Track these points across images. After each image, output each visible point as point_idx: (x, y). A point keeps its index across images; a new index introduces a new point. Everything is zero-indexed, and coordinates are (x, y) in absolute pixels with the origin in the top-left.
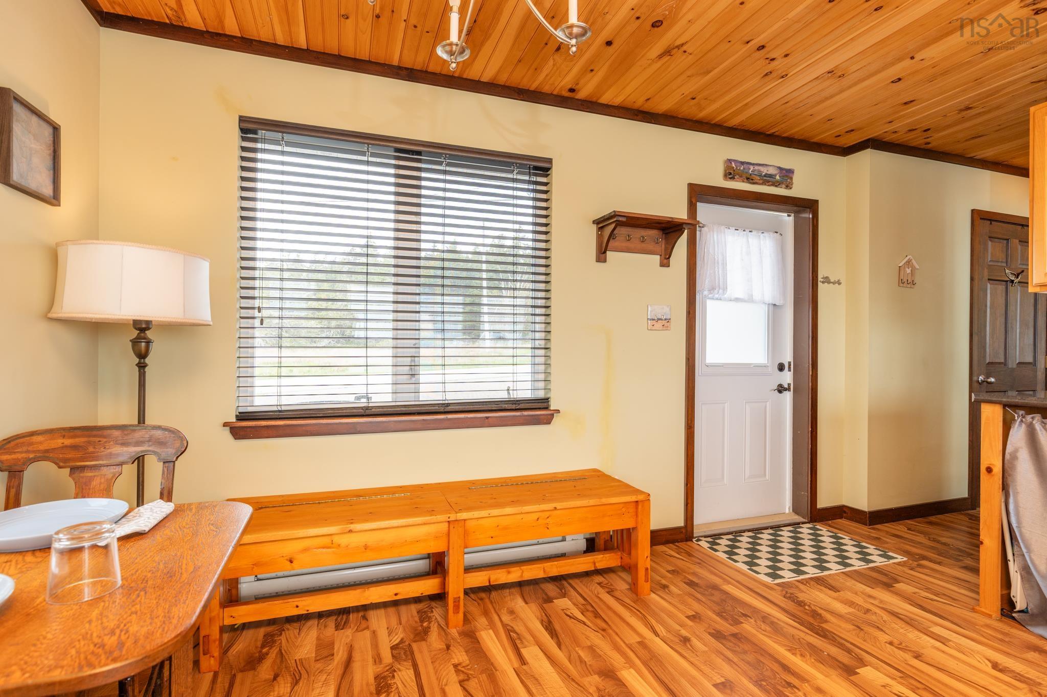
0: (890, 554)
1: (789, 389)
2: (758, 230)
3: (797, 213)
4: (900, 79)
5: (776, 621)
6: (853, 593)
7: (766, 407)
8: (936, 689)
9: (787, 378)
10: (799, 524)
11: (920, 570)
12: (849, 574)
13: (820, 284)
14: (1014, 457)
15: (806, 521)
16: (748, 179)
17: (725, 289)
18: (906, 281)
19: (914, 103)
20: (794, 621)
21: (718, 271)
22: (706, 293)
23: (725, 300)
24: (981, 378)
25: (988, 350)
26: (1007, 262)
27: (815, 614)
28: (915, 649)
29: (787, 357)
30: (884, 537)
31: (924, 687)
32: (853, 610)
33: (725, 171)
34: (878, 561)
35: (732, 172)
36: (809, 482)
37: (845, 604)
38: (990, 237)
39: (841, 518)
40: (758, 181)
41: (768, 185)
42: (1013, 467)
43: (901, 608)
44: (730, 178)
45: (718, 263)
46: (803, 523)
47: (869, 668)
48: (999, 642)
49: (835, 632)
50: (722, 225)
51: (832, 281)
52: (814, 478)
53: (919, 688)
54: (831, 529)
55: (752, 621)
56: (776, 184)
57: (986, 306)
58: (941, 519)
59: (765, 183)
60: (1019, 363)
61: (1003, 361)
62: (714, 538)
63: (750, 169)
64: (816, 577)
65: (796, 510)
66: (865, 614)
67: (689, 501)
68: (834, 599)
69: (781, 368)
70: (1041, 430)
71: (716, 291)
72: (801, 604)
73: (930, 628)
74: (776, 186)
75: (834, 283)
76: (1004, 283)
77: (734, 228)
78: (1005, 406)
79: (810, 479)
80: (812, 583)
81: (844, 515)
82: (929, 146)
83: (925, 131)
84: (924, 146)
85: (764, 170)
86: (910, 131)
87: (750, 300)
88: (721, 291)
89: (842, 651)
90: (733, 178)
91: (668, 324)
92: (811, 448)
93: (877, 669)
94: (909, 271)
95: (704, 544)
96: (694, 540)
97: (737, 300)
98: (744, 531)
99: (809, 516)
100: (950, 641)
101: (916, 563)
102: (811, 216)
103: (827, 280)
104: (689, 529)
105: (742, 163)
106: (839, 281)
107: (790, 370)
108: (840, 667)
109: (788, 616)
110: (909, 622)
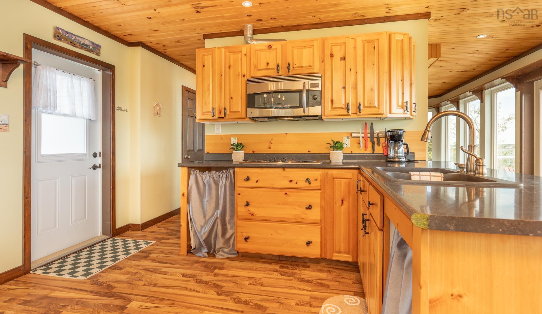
0: (149, 241)
1: (100, 167)
2: (79, 75)
3: (103, 70)
4: (151, 18)
5: (85, 300)
6: (130, 267)
7: (85, 178)
8: (161, 297)
9: (99, 161)
10: (105, 240)
11: (161, 245)
12: (129, 258)
13: (116, 111)
14: (191, 188)
15: (110, 237)
16: (71, 43)
17: (55, 107)
18: (157, 114)
19: (157, 31)
20: (96, 295)
21: (50, 96)
22: (41, 109)
23: (56, 114)
24: (186, 156)
25: (188, 145)
26: (194, 109)
27: (110, 287)
28: (154, 282)
29: (99, 149)
30: (148, 234)
31: (156, 298)
32: (129, 276)
33: (55, 34)
34: (143, 246)
35: (60, 36)
36: (111, 216)
37: (125, 275)
38: (188, 98)
39: (128, 230)
40: (78, 46)
41: (85, 50)
42: (191, 192)
43: (151, 266)
44: (59, 39)
45: (50, 91)
46: (108, 239)
47: (133, 302)
48: (186, 265)
49: (118, 291)
50: (53, 67)
51: (123, 109)
52: (114, 214)
53: (154, 300)
54: (122, 238)
55: (69, 307)
56: (91, 51)
57: (187, 127)
58: (171, 219)
59: (82, 48)
60: (198, 150)
61: (193, 149)
62: (47, 266)
63: (72, 37)
64: (112, 266)
65: (104, 233)
66: (134, 275)
67: (27, 247)
68: (120, 274)
69: (95, 155)
70: (199, 176)
71: (48, 108)
72: (101, 284)
73: (161, 270)
74: (90, 52)
75: (124, 111)
76: (193, 118)
77: (62, 71)
78: (188, 167)
79: (111, 214)
80: (109, 270)
81: (130, 228)
82: (166, 54)
83: (163, 46)
84: (164, 53)
85: (83, 41)
86: (158, 44)
87: (74, 115)
88: (52, 108)
89: (120, 300)
90: (60, 40)
91: (6, 127)
92: (112, 198)
93: (137, 301)
94: (158, 108)
95: (39, 272)
96: (31, 272)
97: (65, 115)
98: (70, 254)
99: (111, 234)
100: (168, 272)
101: (159, 242)
102: (111, 74)
103: (120, 109)
104: (27, 266)
105: (67, 32)
106: (126, 110)
107: (100, 157)
108: (118, 309)
109: (94, 294)
110: (153, 271)
